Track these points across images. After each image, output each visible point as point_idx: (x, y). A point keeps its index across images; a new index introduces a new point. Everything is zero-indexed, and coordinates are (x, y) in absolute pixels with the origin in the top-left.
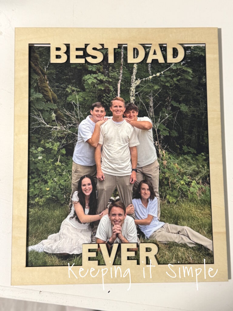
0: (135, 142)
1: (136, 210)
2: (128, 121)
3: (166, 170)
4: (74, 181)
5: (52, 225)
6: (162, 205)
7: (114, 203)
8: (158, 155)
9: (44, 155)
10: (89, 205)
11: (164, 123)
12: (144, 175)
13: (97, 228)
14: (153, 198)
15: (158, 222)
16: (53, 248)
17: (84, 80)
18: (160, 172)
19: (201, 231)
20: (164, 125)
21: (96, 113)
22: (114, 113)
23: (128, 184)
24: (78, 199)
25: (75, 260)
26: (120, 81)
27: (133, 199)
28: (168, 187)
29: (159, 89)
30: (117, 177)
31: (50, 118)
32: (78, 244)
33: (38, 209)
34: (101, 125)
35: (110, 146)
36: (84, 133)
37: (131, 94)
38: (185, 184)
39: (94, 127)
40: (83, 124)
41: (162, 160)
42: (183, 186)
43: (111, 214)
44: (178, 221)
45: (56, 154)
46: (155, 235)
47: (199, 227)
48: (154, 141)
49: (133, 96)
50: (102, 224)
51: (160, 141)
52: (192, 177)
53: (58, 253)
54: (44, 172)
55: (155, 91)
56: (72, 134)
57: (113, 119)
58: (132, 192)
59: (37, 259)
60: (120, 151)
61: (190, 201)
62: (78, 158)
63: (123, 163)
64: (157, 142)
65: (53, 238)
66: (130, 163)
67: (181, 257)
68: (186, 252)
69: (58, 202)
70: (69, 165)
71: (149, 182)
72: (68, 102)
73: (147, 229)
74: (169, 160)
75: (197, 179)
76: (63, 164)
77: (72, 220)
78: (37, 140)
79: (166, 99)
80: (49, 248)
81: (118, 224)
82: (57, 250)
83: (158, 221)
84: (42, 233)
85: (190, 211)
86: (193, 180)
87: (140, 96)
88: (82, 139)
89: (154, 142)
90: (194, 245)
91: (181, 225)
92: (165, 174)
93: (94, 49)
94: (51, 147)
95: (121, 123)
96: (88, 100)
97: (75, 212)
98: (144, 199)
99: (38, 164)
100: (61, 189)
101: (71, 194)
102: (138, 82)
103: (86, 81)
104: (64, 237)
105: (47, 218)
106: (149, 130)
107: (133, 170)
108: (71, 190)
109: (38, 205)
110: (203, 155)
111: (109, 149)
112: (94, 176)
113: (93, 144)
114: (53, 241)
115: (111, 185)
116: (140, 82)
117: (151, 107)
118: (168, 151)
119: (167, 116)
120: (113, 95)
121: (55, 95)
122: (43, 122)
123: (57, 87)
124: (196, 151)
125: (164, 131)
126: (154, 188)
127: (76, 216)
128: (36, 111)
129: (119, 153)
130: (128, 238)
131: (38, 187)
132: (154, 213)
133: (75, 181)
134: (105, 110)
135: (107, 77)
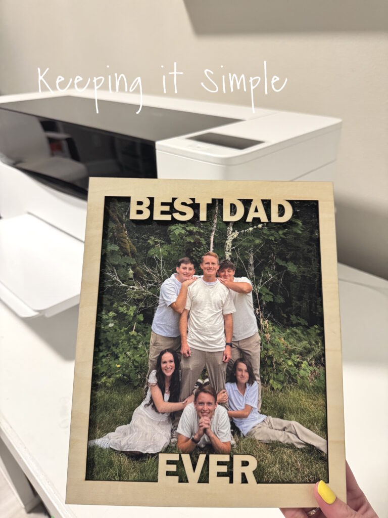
0: (231, 309)
1: (229, 398)
2: (222, 282)
3: (269, 346)
4: (152, 356)
5: (122, 414)
6: (263, 392)
7: (202, 388)
8: (259, 326)
9: (116, 321)
10: (170, 389)
11: (266, 286)
12: (241, 351)
13: (179, 420)
14: (252, 383)
15: (258, 415)
16: (122, 444)
17: (170, 230)
18: (261, 348)
19: (313, 427)
20: (267, 288)
21: (183, 271)
22: (206, 271)
23: (220, 363)
24: (156, 380)
25: (149, 462)
26: (213, 233)
27: (226, 383)
28: (271, 368)
29: (261, 244)
30: (207, 354)
31: (126, 276)
32: (154, 440)
33: (105, 391)
34: (189, 286)
35: (199, 312)
36: (168, 295)
37: (227, 249)
38: (293, 365)
39: (180, 288)
40: (167, 284)
41: (264, 332)
42: (292, 368)
43: (197, 403)
44: (285, 414)
45: (132, 321)
46: (253, 432)
47: (310, 422)
48: (255, 308)
49: (229, 251)
50: (186, 416)
51: (261, 308)
52: (302, 356)
53: (128, 450)
54: (115, 343)
55: (256, 246)
56: (153, 296)
57: (203, 278)
58: (226, 373)
59: (101, 458)
60: (212, 319)
61: (300, 388)
62: (159, 327)
63: (214, 334)
64: (258, 309)
65: (122, 431)
66: (224, 335)
67: (287, 461)
68: (294, 454)
69: (130, 384)
70: (147, 336)
71: (247, 361)
72: (150, 257)
73: (243, 424)
74: (274, 333)
75: (309, 359)
76: (139, 334)
77: (147, 408)
78: (108, 303)
79: (270, 257)
80: (116, 444)
81: (206, 416)
82: (126, 446)
83: (258, 413)
84: (109, 424)
85: (300, 401)
86: (304, 360)
87: (237, 251)
88: (165, 303)
89: (253, 310)
90: (304, 446)
91: (288, 420)
92: (267, 351)
93: (184, 204)
94: (125, 312)
95: (213, 284)
96: (174, 254)
97: (151, 398)
98: (241, 383)
99: (108, 333)
100: (136, 367)
101: (147, 373)
102: (236, 234)
103: (173, 231)
104: (136, 431)
105: (116, 404)
106: (249, 294)
107: (227, 344)
108: (148, 368)
109: (105, 386)
110: (316, 329)
111: (198, 317)
112: (178, 351)
113: (177, 308)
114: (122, 435)
115: (198, 363)
116: (237, 234)
117: (250, 265)
118: (272, 321)
119: (270, 277)
120: (204, 249)
121: (134, 248)
122: (118, 280)
123: (137, 238)
124: (308, 322)
125: (267, 296)
126: (253, 369)
127: (152, 404)
128: (109, 266)
129: (210, 321)
130: (219, 435)
131: (106, 363)
132: (254, 403)
133: (154, 356)
134: (195, 267)
135: (197, 228)
